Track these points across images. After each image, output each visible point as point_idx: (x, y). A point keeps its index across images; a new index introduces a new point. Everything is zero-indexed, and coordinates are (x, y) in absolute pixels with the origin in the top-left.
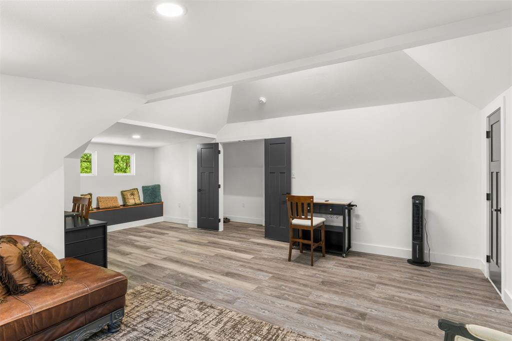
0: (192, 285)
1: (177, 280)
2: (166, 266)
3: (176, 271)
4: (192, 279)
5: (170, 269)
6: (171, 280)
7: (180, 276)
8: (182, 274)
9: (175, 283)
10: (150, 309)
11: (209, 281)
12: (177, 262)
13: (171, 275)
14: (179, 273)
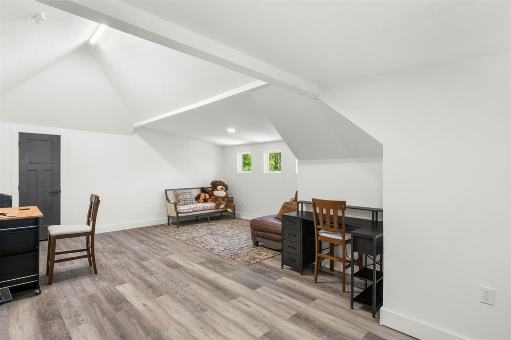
0: (212, 262)
1: (222, 266)
2: (232, 282)
3: (222, 275)
4: (210, 266)
5: (228, 277)
6: (228, 266)
7: (220, 269)
8: (217, 271)
9: (225, 264)
10: (242, 251)
11: (197, 263)
12: (218, 288)
13: (227, 271)
14: (220, 273)
